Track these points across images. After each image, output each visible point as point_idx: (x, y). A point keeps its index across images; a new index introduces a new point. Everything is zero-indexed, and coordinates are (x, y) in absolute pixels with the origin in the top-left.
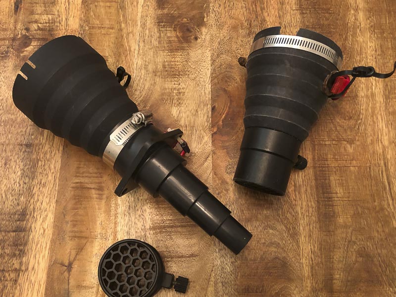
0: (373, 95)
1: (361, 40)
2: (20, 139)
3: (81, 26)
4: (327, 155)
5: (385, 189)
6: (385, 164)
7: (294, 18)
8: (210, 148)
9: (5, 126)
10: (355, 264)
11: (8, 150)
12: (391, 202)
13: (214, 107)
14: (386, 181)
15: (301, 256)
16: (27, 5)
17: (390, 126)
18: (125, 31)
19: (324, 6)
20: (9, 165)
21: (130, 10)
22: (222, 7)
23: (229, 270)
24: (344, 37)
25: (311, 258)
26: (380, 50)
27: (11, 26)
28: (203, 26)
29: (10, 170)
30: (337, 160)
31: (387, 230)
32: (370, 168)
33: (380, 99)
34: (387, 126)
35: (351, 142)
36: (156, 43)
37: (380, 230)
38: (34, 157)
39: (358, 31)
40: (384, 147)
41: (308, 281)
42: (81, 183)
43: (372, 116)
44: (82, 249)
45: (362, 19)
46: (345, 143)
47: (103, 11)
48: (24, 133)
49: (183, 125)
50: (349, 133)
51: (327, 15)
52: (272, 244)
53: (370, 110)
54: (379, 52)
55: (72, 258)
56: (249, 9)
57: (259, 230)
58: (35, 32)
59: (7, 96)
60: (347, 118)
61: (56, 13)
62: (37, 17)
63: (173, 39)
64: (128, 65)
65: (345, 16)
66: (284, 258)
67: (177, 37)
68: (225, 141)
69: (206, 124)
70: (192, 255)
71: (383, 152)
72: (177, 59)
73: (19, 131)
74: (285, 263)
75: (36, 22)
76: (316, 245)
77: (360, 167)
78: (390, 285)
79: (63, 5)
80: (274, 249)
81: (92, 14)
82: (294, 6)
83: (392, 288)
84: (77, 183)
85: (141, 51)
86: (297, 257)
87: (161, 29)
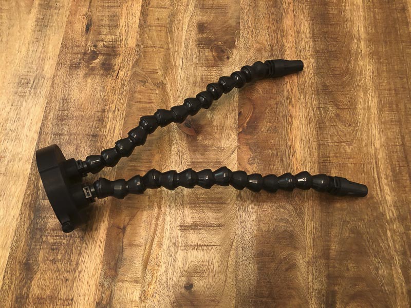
0: (369, 107)
1: (362, 64)
2: (88, 130)
3: (137, 45)
4: (329, 153)
5: (375, 182)
6: (376, 163)
7: (307, 44)
8: (236, 144)
9: (77, 120)
10: (348, 238)
11: (78, 139)
12: (379, 192)
13: (241, 112)
14: (376, 176)
15: (305, 231)
16: (96, 27)
17: (381, 133)
18: (172, 50)
19: (333, 36)
20: (79, 150)
21: (177, 33)
22: (250, 33)
23: (248, 238)
24: (348, 60)
25: (313, 233)
26: (376, 72)
27: (83, 43)
28: (234, 48)
29: (80, 154)
30: (337, 157)
31: (375, 214)
32: (364, 166)
33: (374, 111)
34: (379, 133)
35: (349, 144)
36: (196, 60)
37: (370, 213)
38: (99, 144)
39: (360, 56)
40: (376, 149)
41: (311, 250)
42: (134, 166)
43: (368, 125)
44: (134, 217)
45: (363, 47)
46: (344, 144)
47: (155, 33)
48: (91, 126)
49: (215, 125)
50: (348, 137)
51: (335, 43)
52: (282, 220)
53: (366, 120)
54: (376, 74)
55: (126, 223)
56: (272, 36)
57: (273, 209)
58: (101, 48)
59: (78, 97)
60: (347, 125)
61: (118, 34)
62: (103, 37)
63: (210, 58)
64: (173, 77)
65: (349, 44)
66: (292, 231)
67: (213, 56)
68: (248, 139)
69: (234, 125)
70: (219, 226)
71: (375, 153)
72: (212, 74)
73: (88, 124)
74: (292, 235)
75: (102, 41)
76: (318, 223)
77: (355, 164)
78: (375, 256)
79: (124, 28)
80: (283, 224)
81: (146, 36)
82: (308, 35)
83: (377, 259)
84: (132, 166)
85: (184, 67)
86: (302, 231)
87: (200, 50)
